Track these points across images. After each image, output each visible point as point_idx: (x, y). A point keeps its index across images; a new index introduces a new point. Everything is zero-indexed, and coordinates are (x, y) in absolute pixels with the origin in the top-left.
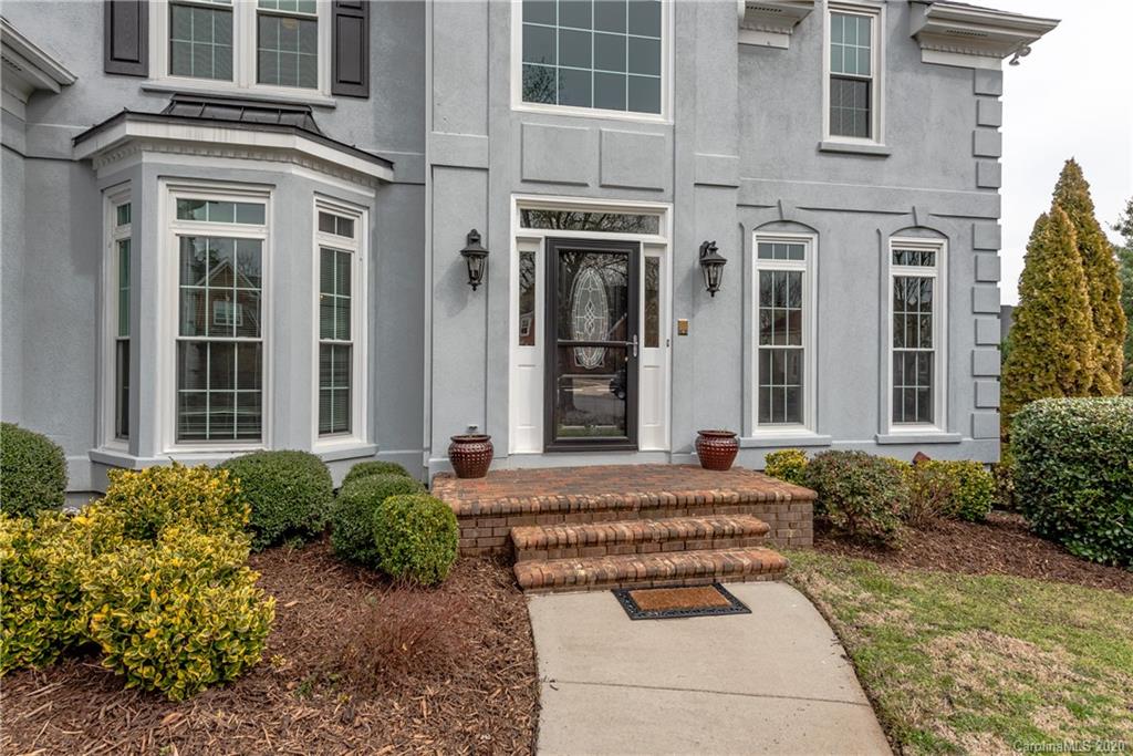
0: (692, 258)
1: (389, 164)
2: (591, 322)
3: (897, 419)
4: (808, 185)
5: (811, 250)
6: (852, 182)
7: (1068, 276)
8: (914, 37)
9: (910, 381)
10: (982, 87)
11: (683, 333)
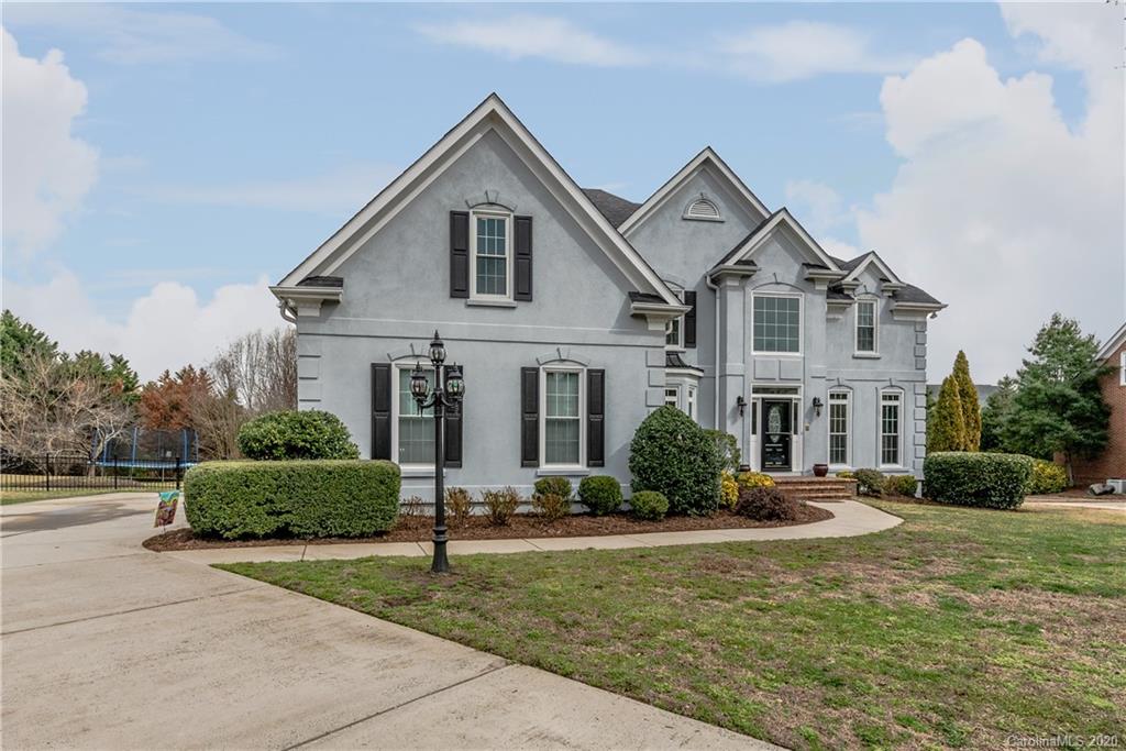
0: (810, 403)
1: (702, 371)
2: (775, 425)
3: (884, 462)
4: (848, 371)
5: (850, 396)
6: (866, 369)
7: (954, 404)
8: (891, 311)
9: (889, 447)
10: (918, 328)
11: (807, 429)
